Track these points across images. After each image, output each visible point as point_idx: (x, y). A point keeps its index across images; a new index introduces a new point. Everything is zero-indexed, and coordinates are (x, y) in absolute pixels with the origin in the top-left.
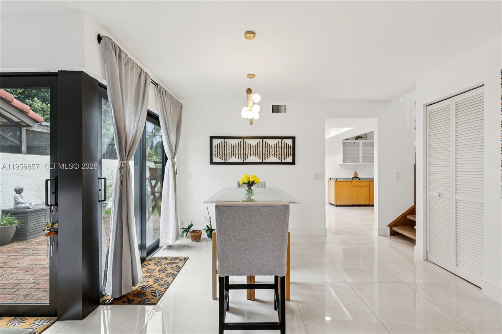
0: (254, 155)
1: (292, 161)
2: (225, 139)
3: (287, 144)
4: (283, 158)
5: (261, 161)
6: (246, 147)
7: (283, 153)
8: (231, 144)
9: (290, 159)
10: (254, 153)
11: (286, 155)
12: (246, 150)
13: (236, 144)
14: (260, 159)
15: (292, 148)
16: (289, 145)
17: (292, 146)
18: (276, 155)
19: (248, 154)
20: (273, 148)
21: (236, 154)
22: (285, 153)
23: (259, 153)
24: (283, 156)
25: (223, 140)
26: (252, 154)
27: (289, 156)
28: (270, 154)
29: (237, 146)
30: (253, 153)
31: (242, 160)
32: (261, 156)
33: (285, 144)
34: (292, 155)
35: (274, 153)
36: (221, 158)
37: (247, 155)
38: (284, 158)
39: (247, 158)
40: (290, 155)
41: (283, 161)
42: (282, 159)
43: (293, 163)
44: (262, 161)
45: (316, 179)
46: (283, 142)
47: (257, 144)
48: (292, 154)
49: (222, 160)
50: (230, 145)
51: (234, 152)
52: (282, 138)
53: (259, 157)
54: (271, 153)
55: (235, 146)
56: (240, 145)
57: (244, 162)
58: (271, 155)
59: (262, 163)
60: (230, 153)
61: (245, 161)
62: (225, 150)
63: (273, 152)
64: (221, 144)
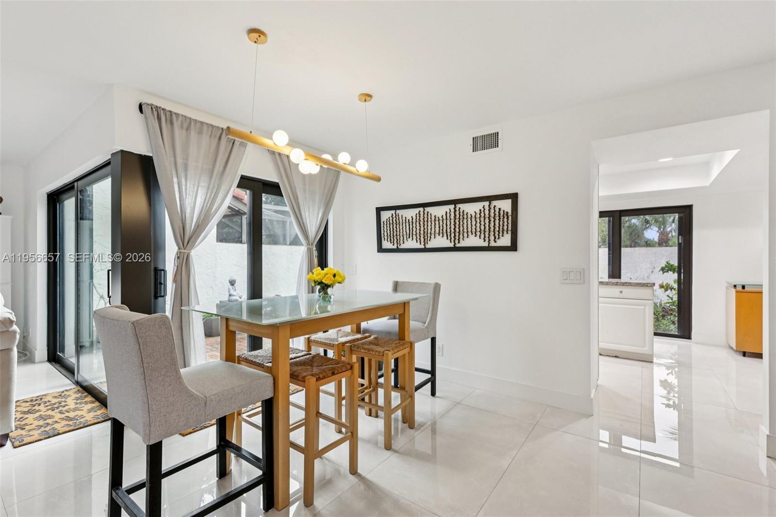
0: (441, 235)
1: (509, 245)
2: (397, 211)
3: (500, 209)
4: (492, 238)
5: (452, 245)
6: (427, 221)
7: (492, 229)
8: (406, 218)
9: (506, 240)
10: (441, 231)
11: (499, 231)
12: (428, 226)
13: (412, 217)
14: (451, 242)
15: (510, 218)
16: (504, 211)
17: (510, 214)
18: (478, 234)
19: (431, 233)
20: (473, 219)
21: (413, 234)
22: (497, 229)
23: (449, 231)
24: (492, 233)
25: (393, 212)
26: (438, 232)
27: (503, 233)
28: (468, 232)
29: (414, 221)
30: (439, 230)
31: (423, 243)
32: (453, 235)
33: (497, 210)
34: (510, 232)
35: (476, 230)
36: (392, 241)
37: (429, 235)
38: (495, 238)
39: (430, 240)
40: (505, 232)
41: (493, 244)
42: (489, 240)
43: (513, 247)
44: (454, 245)
45: (565, 282)
46: (492, 207)
47: (446, 215)
48: (510, 228)
49: (393, 245)
50: (404, 219)
51: (410, 231)
52: (490, 199)
53: (449, 238)
54: (469, 229)
55: (411, 221)
56: (418, 218)
57: (425, 247)
58: (470, 234)
59: (455, 249)
60: (405, 233)
61: (428, 246)
62: (397, 229)
63: (474, 227)
64: (391, 218)
